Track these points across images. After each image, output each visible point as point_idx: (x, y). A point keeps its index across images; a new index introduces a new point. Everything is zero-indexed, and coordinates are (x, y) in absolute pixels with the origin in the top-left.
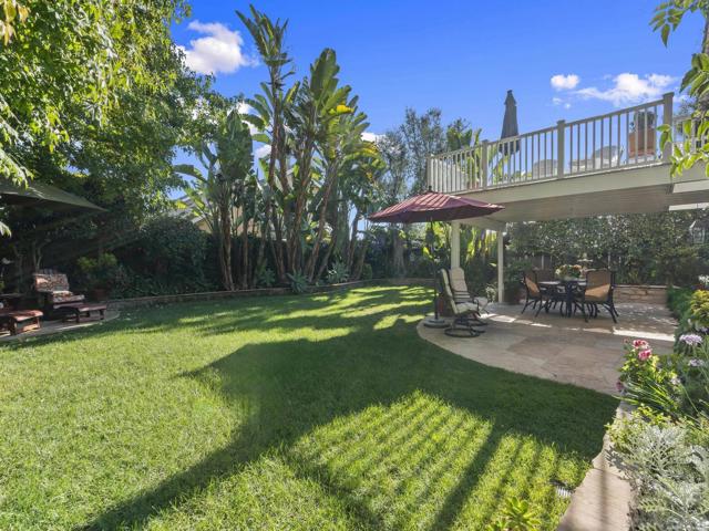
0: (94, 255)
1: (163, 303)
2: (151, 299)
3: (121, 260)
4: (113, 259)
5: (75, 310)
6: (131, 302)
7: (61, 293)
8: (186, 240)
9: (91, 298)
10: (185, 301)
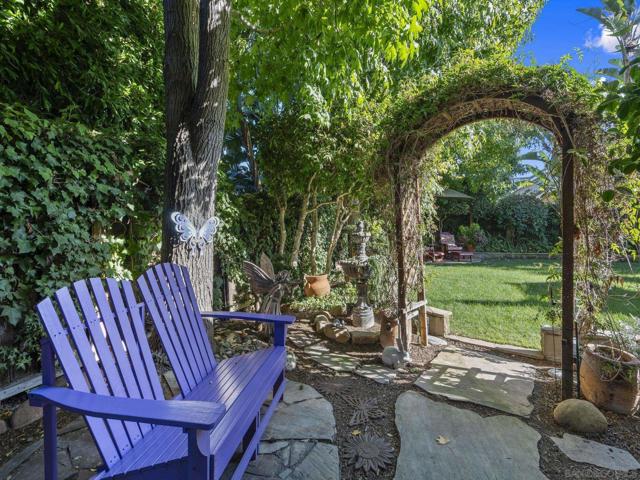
0: (468, 224)
1: (510, 258)
2: (502, 255)
3: (483, 226)
4: (478, 227)
5: (458, 254)
6: (488, 255)
7: (452, 246)
8: (529, 211)
9: (466, 249)
10: (529, 258)
